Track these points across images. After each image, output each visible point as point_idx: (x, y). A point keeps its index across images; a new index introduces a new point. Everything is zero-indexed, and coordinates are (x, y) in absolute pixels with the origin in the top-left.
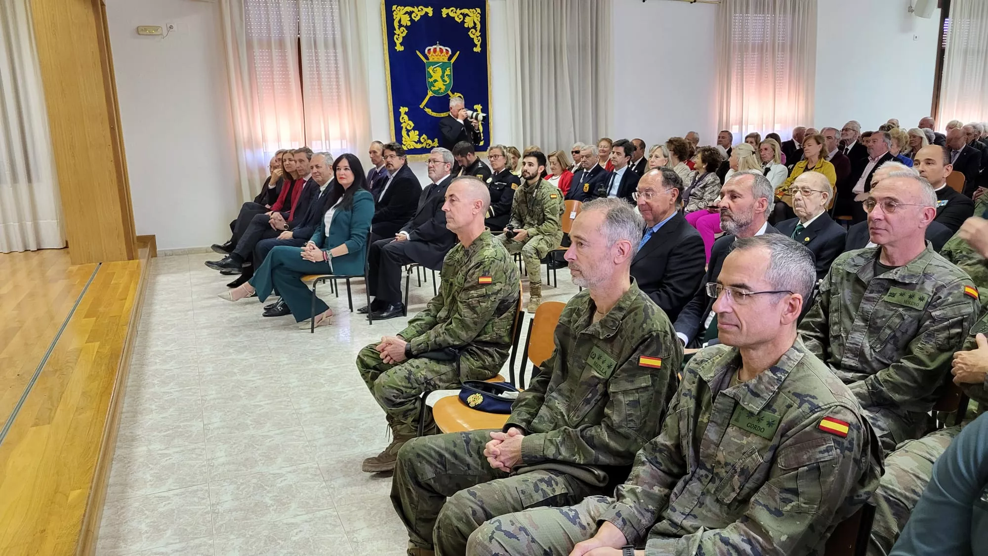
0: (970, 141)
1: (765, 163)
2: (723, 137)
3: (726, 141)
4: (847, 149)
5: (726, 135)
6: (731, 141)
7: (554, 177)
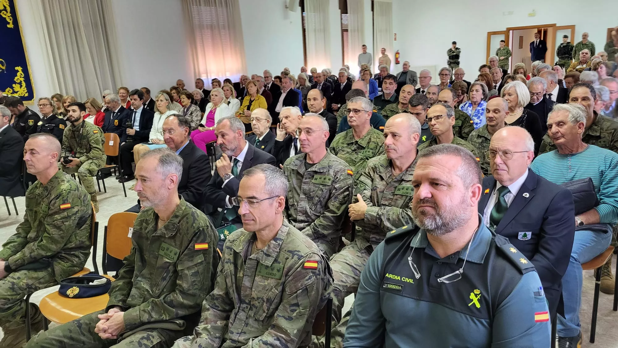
0: (325, 79)
1: (227, 98)
2: (199, 83)
3: (200, 85)
4: (268, 87)
5: (199, 81)
6: (203, 84)
7: (90, 116)
